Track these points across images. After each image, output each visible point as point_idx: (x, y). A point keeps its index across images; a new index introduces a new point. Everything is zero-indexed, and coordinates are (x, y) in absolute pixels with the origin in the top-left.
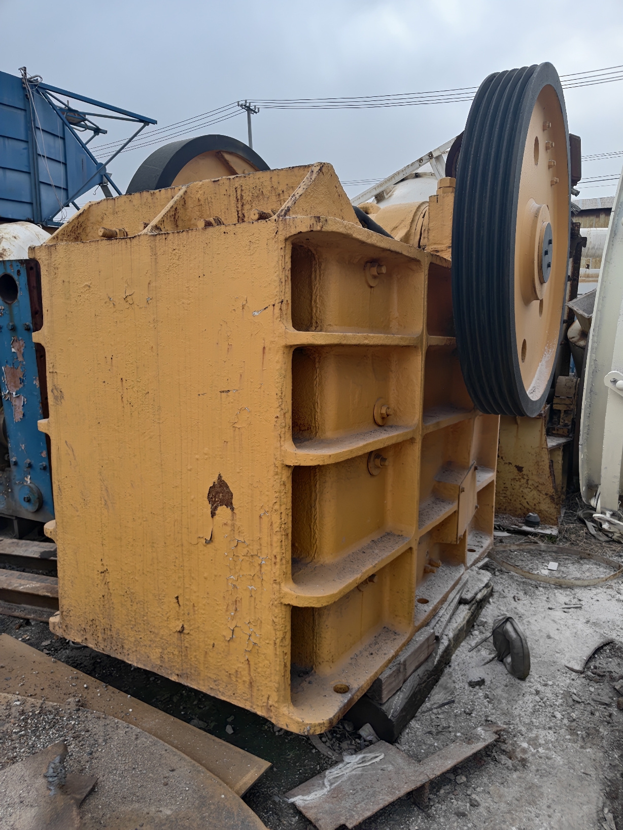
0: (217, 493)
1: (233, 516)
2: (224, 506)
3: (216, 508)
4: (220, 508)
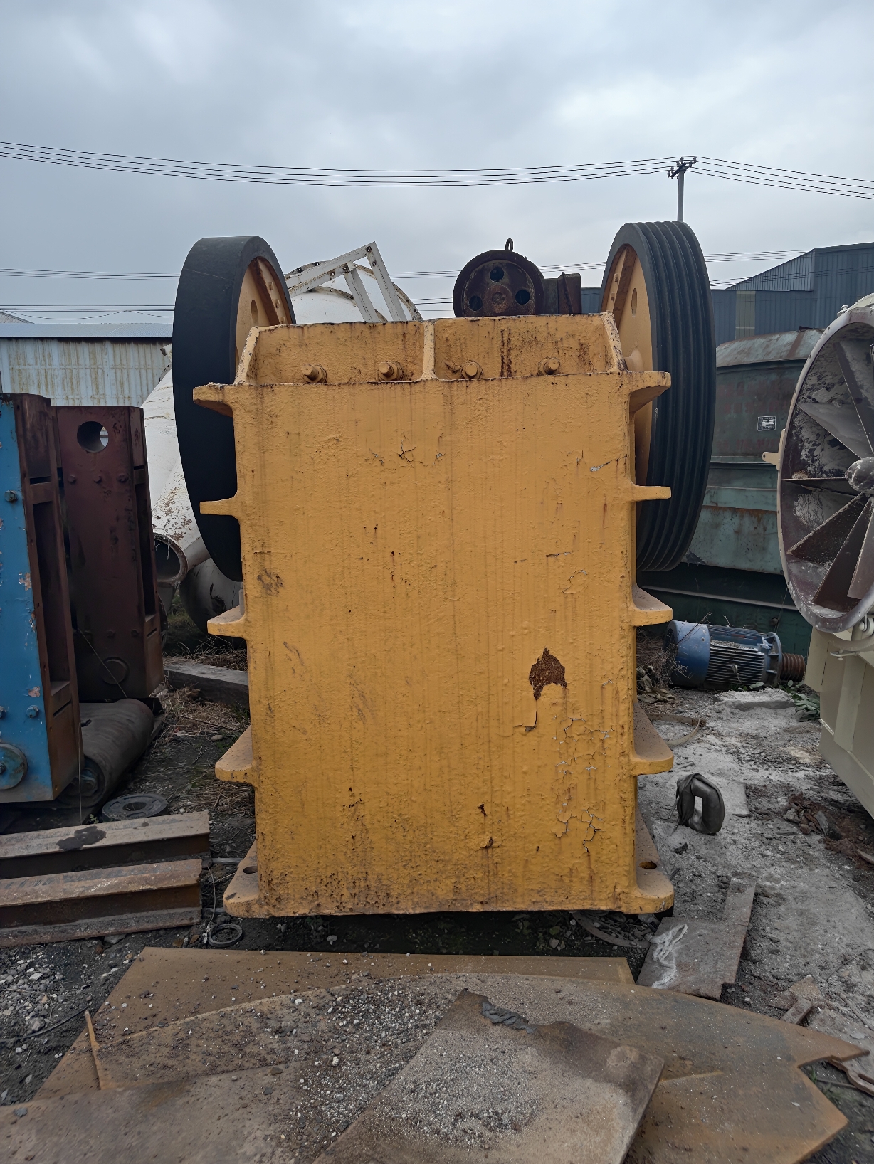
0: (543, 670)
1: (565, 694)
2: (552, 684)
3: (540, 688)
4: (546, 688)
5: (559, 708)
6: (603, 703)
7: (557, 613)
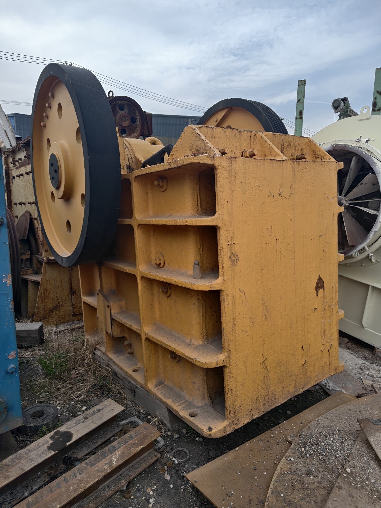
0: (318, 284)
1: (324, 292)
2: (321, 289)
3: (318, 291)
4: (319, 291)
5: (322, 298)
6: (333, 293)
7: (322, 259)
